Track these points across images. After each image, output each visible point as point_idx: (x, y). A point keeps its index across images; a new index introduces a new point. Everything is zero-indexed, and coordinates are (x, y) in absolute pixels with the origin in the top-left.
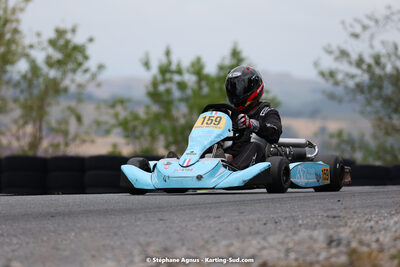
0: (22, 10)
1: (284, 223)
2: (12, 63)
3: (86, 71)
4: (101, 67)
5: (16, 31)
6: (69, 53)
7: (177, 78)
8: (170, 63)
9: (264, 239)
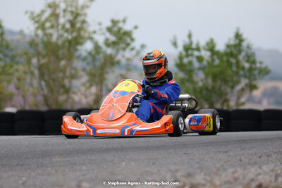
0: (88, 7)
1: (274, 156)
2: (81, 44)
3: (132, 49)
4: (143, 46)
5: (84, 22)
6: (121, 37)
7: (196, 53)
8: (191, 43)
9: (260, 167)
